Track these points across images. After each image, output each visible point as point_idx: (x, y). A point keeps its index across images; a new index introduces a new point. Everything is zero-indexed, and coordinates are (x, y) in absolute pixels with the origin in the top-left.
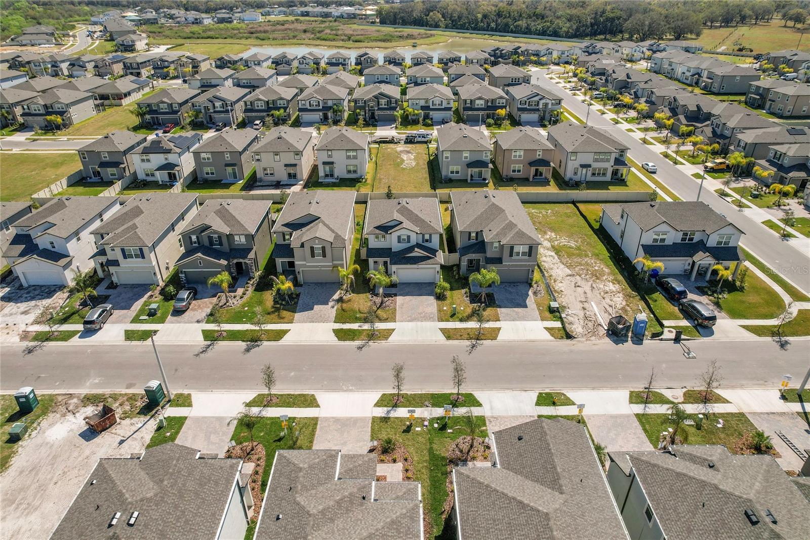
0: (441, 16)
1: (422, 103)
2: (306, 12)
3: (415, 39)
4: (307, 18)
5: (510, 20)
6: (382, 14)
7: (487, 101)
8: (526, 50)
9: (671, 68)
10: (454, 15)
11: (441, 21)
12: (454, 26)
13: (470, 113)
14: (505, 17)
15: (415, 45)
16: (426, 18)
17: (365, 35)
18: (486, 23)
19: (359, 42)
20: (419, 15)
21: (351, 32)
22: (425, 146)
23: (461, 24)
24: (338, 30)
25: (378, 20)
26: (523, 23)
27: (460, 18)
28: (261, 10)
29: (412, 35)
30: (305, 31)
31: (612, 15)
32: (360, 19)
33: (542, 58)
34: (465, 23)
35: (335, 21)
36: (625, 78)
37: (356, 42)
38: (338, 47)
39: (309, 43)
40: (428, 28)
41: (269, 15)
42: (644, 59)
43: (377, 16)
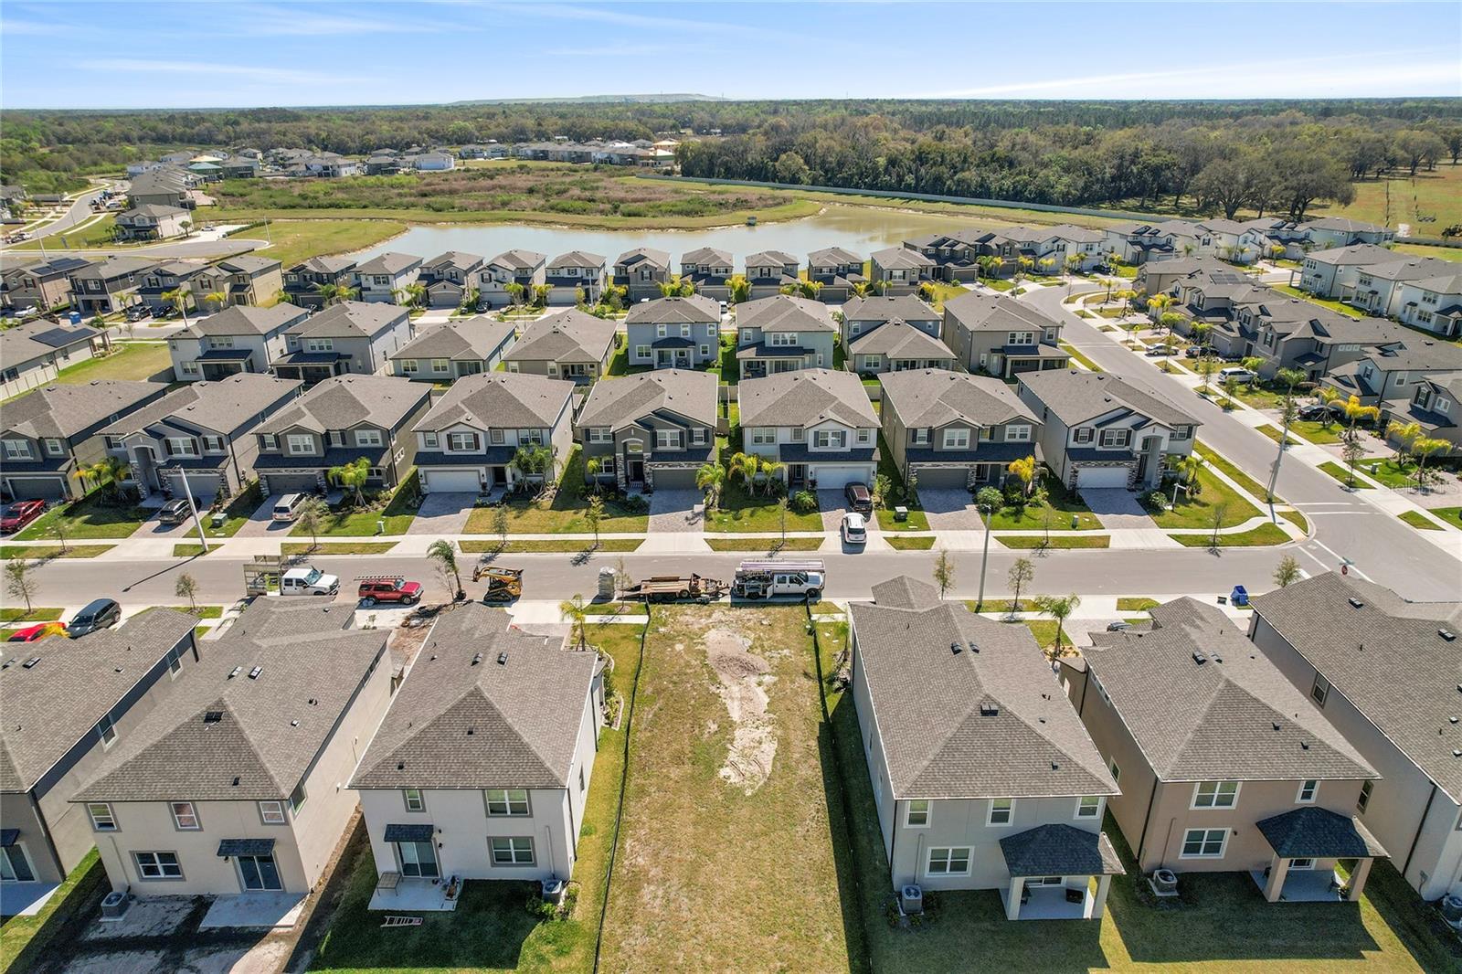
0: (802, 161)
1: (785, 436)
2: (543, 152)
3: (751, 208)
4: (543, 164)
5: (945, 170)
6: (686, 157)
7: (977, 432)
8: (1008, 243)
9: (1366, 289)
10: (830, 159)
11: (804, 171)
12: (829, 179)
13: (927, 465)
14: (935, 164)
15: (752, 221)
16: (774, 166)
17: (650, 200)
18: (894, 176)
19: (635, 215)
20: (759, 159)
21: (622, 194)
22: (798, 611)
23: (844, 178)
24: (597, 188)
25: (678, 168)
26: (971, 175)
27: (841, 164)
28: (457, 149)
29: (746, 201)
30: (531, 191)
31: (1155, 161)
32: (643, 165)
33: (1043, 260)
34: (852, 176)
35: (596, 169)
36: (1310, 334)
37: (629, 215)
38: (591, 226)
39: (532, 218)
40: (777, 184)
41: (474, 157)
42: (1264, 258)
43: (676, 159)
